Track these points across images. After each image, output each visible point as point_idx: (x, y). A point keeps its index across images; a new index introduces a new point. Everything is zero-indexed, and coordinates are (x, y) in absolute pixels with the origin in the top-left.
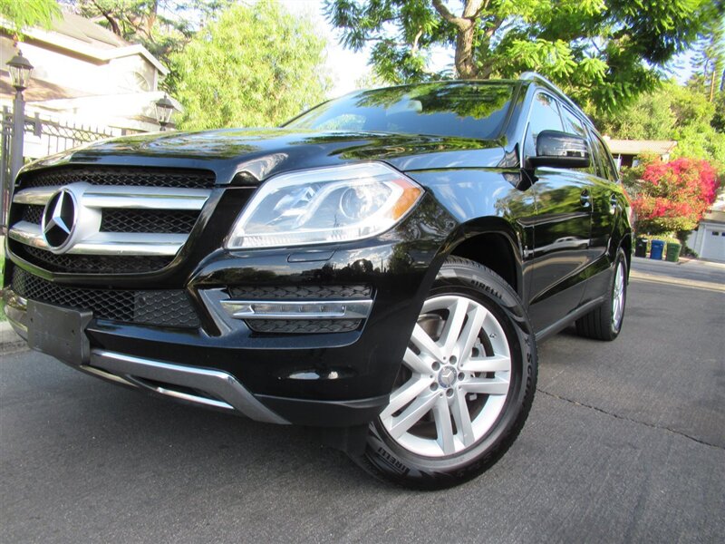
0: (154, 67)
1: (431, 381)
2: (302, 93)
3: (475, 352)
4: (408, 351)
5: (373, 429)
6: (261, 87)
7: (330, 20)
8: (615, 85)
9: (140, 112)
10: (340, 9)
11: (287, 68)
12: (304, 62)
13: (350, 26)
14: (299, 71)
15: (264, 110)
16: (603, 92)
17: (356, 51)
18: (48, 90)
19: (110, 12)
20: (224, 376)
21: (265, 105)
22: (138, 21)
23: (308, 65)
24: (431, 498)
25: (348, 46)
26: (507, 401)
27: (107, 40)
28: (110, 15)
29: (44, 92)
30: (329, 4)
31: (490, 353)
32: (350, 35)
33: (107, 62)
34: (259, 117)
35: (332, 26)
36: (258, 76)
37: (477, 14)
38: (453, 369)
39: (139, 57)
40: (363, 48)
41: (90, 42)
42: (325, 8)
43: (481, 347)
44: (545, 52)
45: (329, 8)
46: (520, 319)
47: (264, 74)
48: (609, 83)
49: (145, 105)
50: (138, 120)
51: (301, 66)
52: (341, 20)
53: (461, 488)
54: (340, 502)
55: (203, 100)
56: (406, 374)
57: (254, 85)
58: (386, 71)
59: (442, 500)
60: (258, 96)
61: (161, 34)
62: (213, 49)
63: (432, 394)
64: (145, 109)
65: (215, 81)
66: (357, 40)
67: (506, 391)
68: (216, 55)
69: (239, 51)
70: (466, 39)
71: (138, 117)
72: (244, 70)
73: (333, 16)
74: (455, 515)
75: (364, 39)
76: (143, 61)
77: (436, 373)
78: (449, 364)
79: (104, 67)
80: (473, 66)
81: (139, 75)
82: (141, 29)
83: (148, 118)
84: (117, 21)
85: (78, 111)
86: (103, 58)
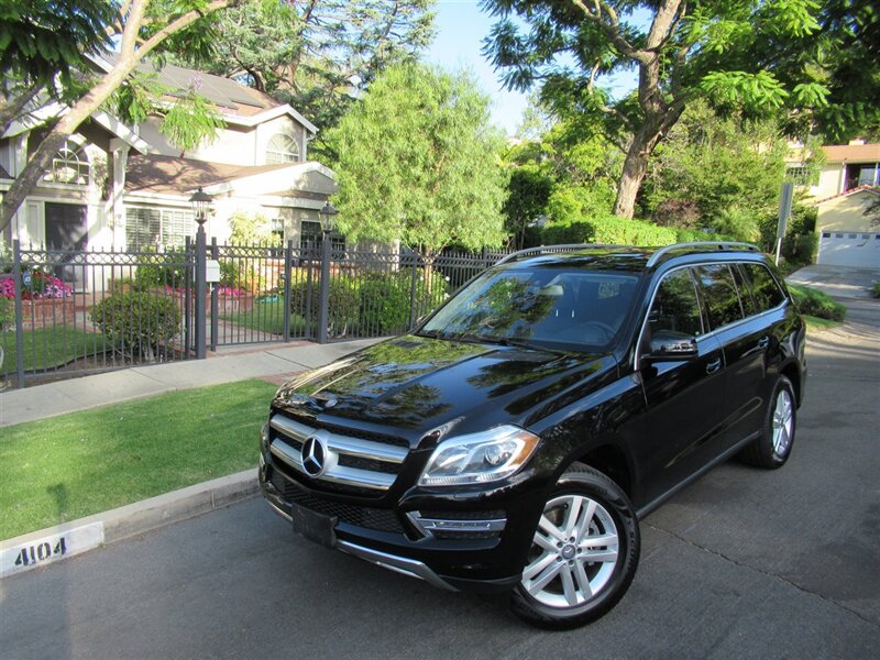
0: (302, 126)
1: (557, 555)
2: (464, 162)
3: (591, 532)
4: (537, 535)
5: (516, 590)
6: (420, 160)
7: (492, 59)
8: (845, 107)
9: (293, 186)
10: (503, 43)
11: (447, 137)
12: (465, 130)
13: (516, 63)
14: (460, 139)
15: (424, 184)
16: (828, 116)
17: (523, 92)
18: (200, 171)
19: (252, 66)
20: (419, 563)
21: (426, 178)
22: (280, 70)
23: (471, 132)
24: (561, 635)
25: (514, 86)
26: (616, 566)
27: (253, 102)
28: (253, 69)
29: (197, 175)
30: (490, 42)
31: (602, 532)
32: (515, 75)
33: (255, 127)
34: (420, 193)
35: (495, 66)
36: (416, 149)
37: (662, 44)
38: (573, 547)
39: (286, 118)
40: (532, 86)
41: (236, 109)
42: (486, 47)
43: (595, 527)
44: (745, 86)
45: (490, 47)
46: (624, 508)
47: (424, 146)
48: (836, 105)
49: (298, 178)
50: (292, 197)
51: (462, 133)
52: (505, 58)
53: (584, 629)
54: (497, 638)
55: (360, 177)
56: (539, 551)
57: (412, 159)
58: (561, 107)
59: (569, 638)
60: (417, 171)
61: (306, 84)
62: (367, 123)
63: (559, 564)
64: (298, 183)
65: (371, 158)
66: (523, 80)
67: (616, 559)
68: (371, 131)
69: (394, 123)
70: (650, 74)
71: (291, 193)
72: (401, 143)
73: (495, 54)
74: (575, 649)
75: (532, 78)
76: (291, 122)
77: (560, 549)
78: (569, 543)
79: (252, 133)
80: (661, 103)
81: (286, 137)
82: (285, 80)
83: (301, 192)
84: (259, 73)
85: (233, 194)
86: (250, 124)
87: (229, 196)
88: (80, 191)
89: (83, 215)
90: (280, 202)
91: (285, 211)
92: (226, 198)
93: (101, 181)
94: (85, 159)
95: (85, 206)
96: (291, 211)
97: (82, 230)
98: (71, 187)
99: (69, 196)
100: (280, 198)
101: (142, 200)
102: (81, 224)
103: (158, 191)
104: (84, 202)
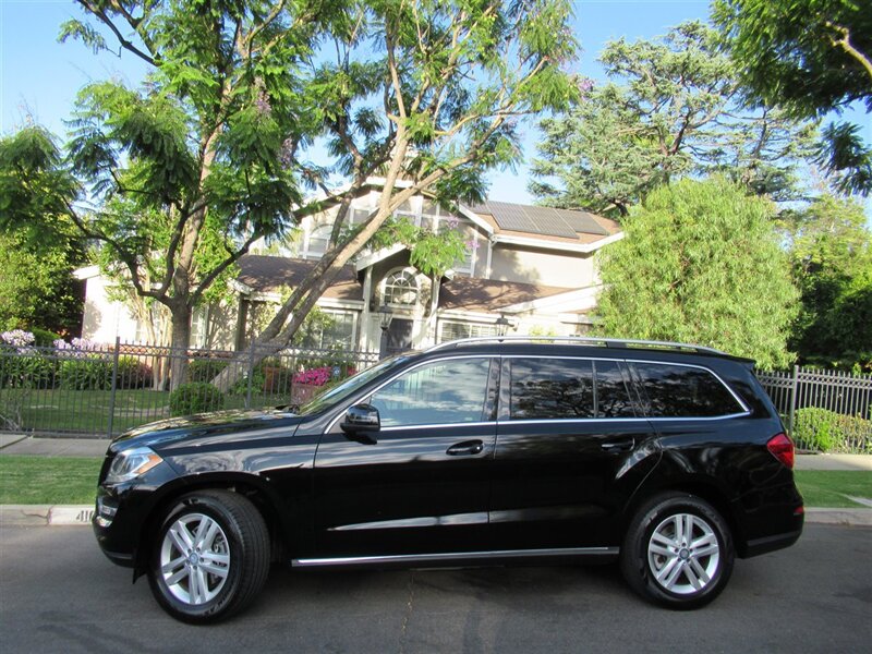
87: (531, 314)
88: (409, 310)
89: (410, 328)
90: (576, 318)
91: (580, 327)
92: (528, 315)
93: (425, 302)
94: (415, 286)
95: (412, 321)
96: (586, 327)
97: (408, 340)
98: (402, 307)
99: (401, 313)
100: (576, 316)
101: (454, 317)
102: (408, 335)
103: (469, 310)
104: (412, 318)
